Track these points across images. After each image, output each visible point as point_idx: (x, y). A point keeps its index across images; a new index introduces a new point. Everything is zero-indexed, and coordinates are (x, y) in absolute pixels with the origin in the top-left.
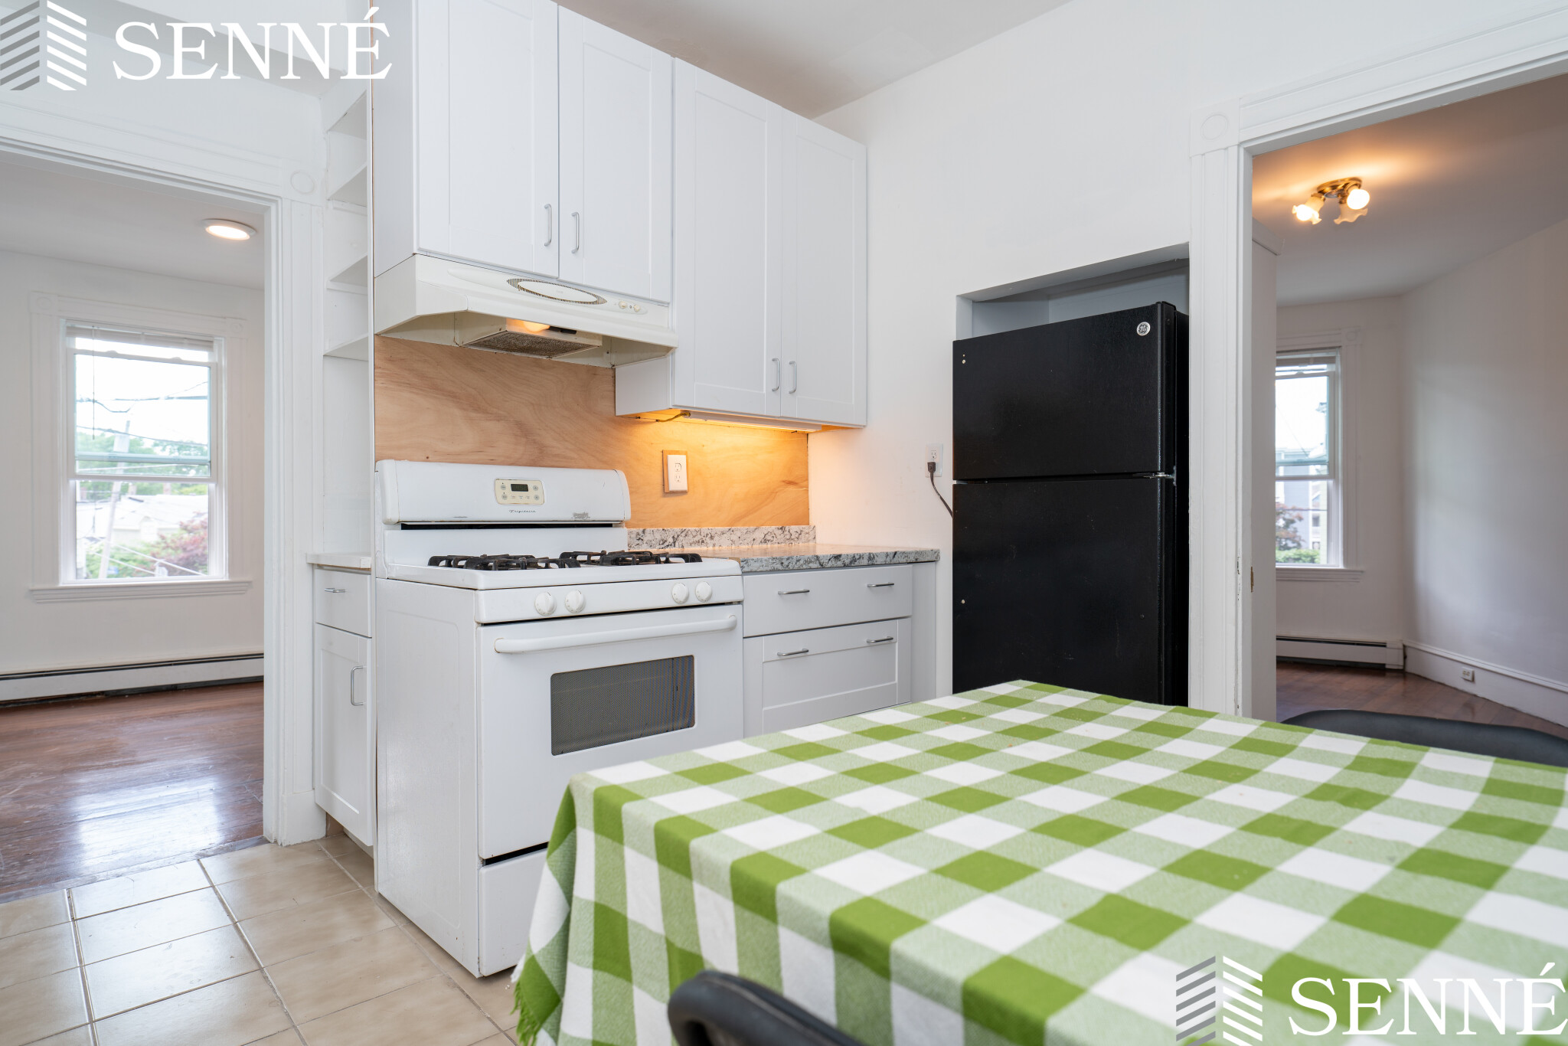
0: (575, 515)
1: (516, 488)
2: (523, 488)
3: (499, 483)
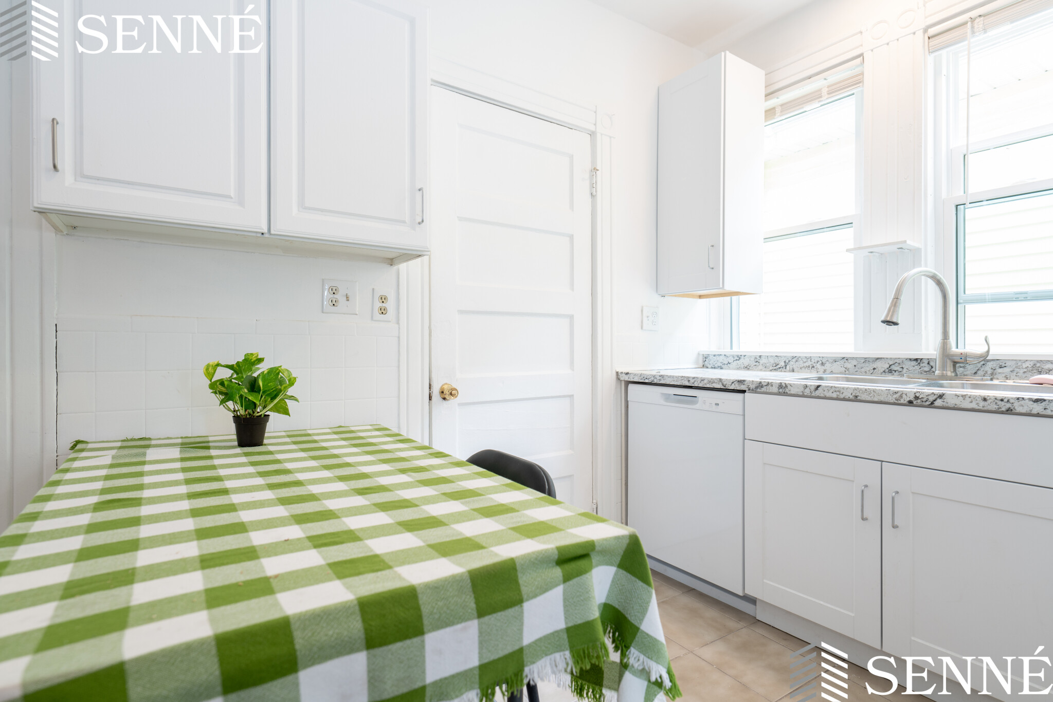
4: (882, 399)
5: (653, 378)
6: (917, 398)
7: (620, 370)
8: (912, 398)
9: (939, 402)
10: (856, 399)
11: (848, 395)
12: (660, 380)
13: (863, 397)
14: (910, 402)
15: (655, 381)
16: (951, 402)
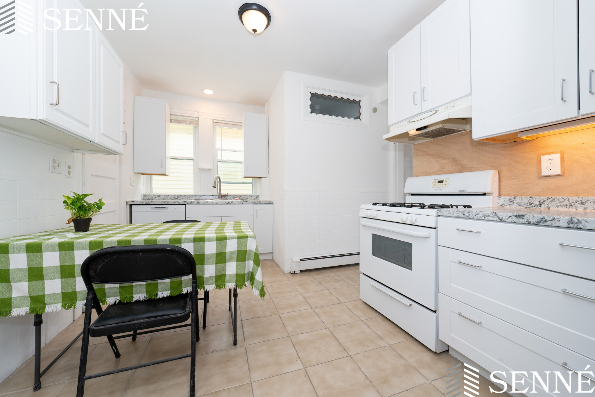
0: (459, 190)
1: (439, 182)
2: (442, 182)
3: (434, 181)
4: (222, 203)
5: (147, 203)
6: (228, 203)
7: (128, 200)
8: (227, 203)
9: (232, 203)
10: (216, 204)
11: (215, 203)
12: (151, 203)
13: (218, 203)
14: (227, 204)
15: (149, 203)
16: (234, 203)
